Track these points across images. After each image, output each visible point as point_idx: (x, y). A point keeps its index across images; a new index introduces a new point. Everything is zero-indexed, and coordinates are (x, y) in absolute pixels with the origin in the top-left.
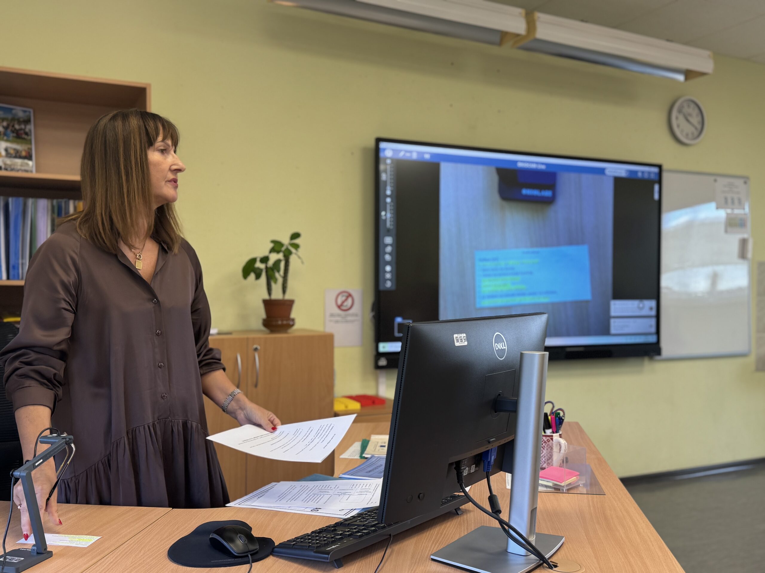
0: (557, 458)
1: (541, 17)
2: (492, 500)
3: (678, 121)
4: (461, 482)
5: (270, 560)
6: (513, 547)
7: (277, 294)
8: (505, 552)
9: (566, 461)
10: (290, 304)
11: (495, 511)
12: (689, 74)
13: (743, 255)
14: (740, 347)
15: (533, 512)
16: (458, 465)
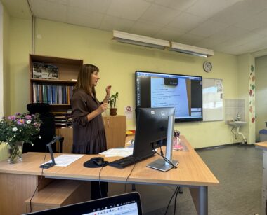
0: (178, 143)
1: (173, 43)
2: (162, 152)
3: (206, 67)
4: (154, 148)
5: (108, 166)
6: (166, 163)
7: (113, 107)
8: (164, 164)
9: (180, 144)
10: (116, 109)
11: (162, 155)
12: (208, 55)
13: (221, 97)
14: (221, 119)
15: (171, 155)
16: (153, 144)
